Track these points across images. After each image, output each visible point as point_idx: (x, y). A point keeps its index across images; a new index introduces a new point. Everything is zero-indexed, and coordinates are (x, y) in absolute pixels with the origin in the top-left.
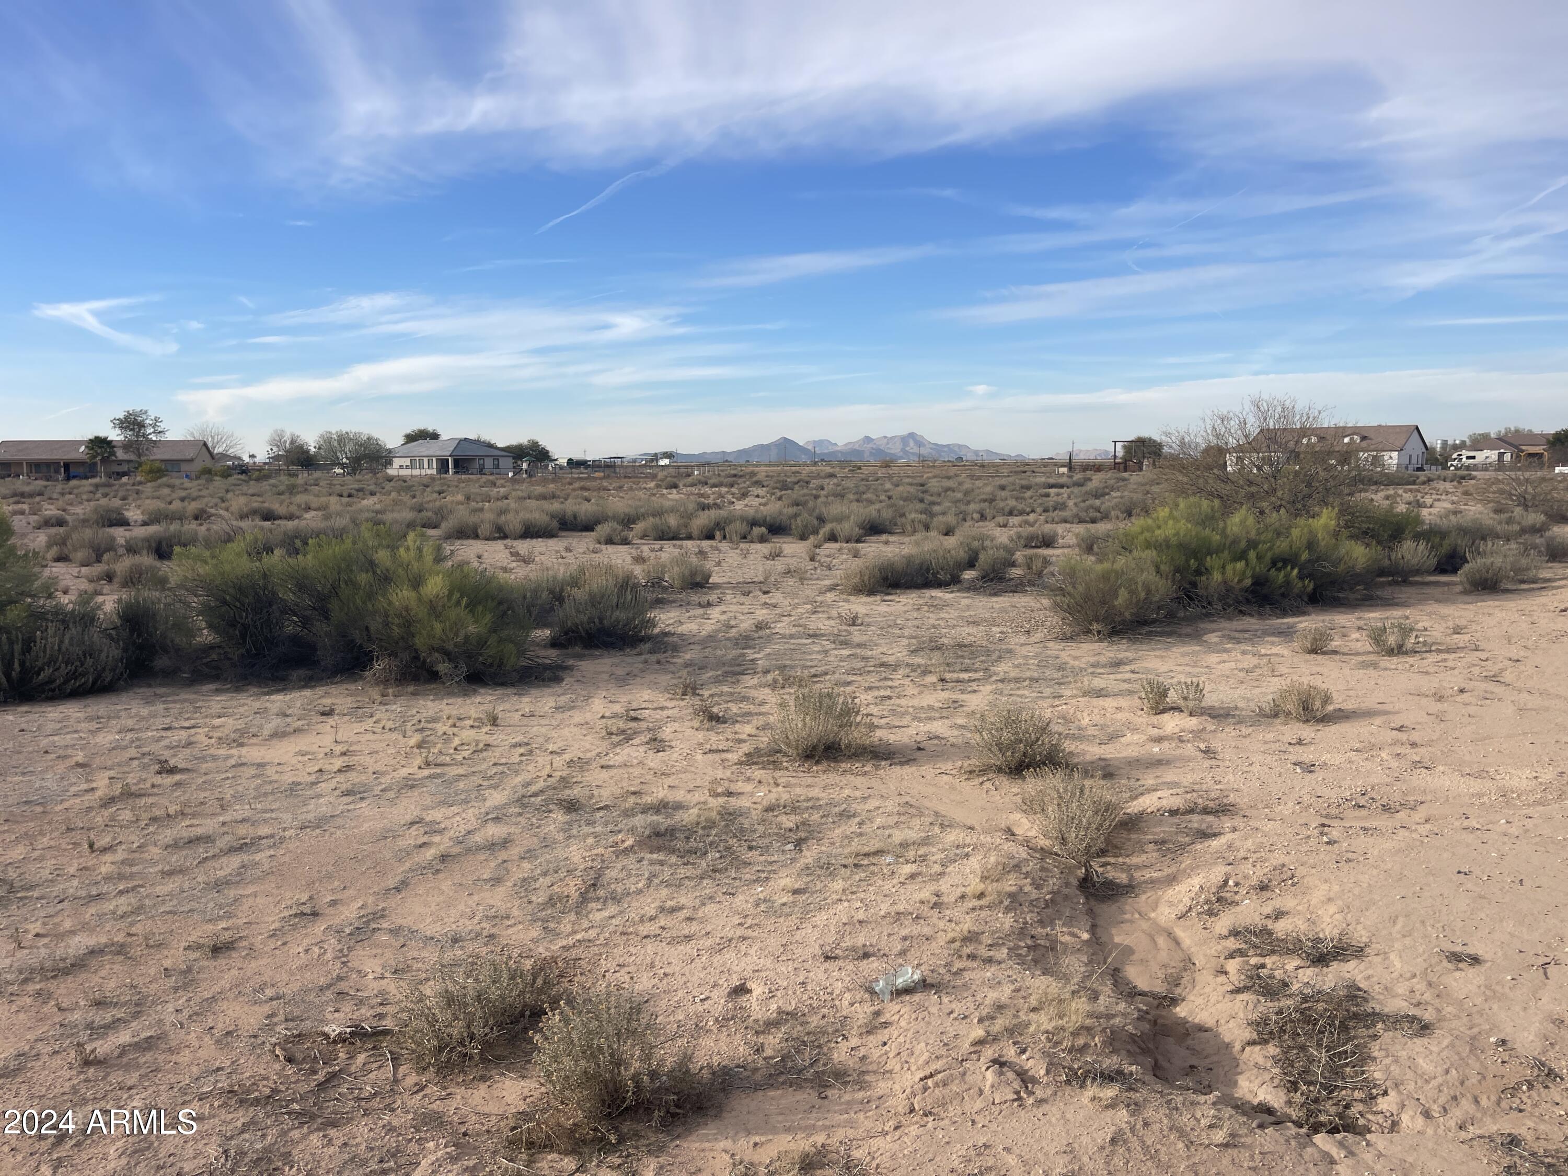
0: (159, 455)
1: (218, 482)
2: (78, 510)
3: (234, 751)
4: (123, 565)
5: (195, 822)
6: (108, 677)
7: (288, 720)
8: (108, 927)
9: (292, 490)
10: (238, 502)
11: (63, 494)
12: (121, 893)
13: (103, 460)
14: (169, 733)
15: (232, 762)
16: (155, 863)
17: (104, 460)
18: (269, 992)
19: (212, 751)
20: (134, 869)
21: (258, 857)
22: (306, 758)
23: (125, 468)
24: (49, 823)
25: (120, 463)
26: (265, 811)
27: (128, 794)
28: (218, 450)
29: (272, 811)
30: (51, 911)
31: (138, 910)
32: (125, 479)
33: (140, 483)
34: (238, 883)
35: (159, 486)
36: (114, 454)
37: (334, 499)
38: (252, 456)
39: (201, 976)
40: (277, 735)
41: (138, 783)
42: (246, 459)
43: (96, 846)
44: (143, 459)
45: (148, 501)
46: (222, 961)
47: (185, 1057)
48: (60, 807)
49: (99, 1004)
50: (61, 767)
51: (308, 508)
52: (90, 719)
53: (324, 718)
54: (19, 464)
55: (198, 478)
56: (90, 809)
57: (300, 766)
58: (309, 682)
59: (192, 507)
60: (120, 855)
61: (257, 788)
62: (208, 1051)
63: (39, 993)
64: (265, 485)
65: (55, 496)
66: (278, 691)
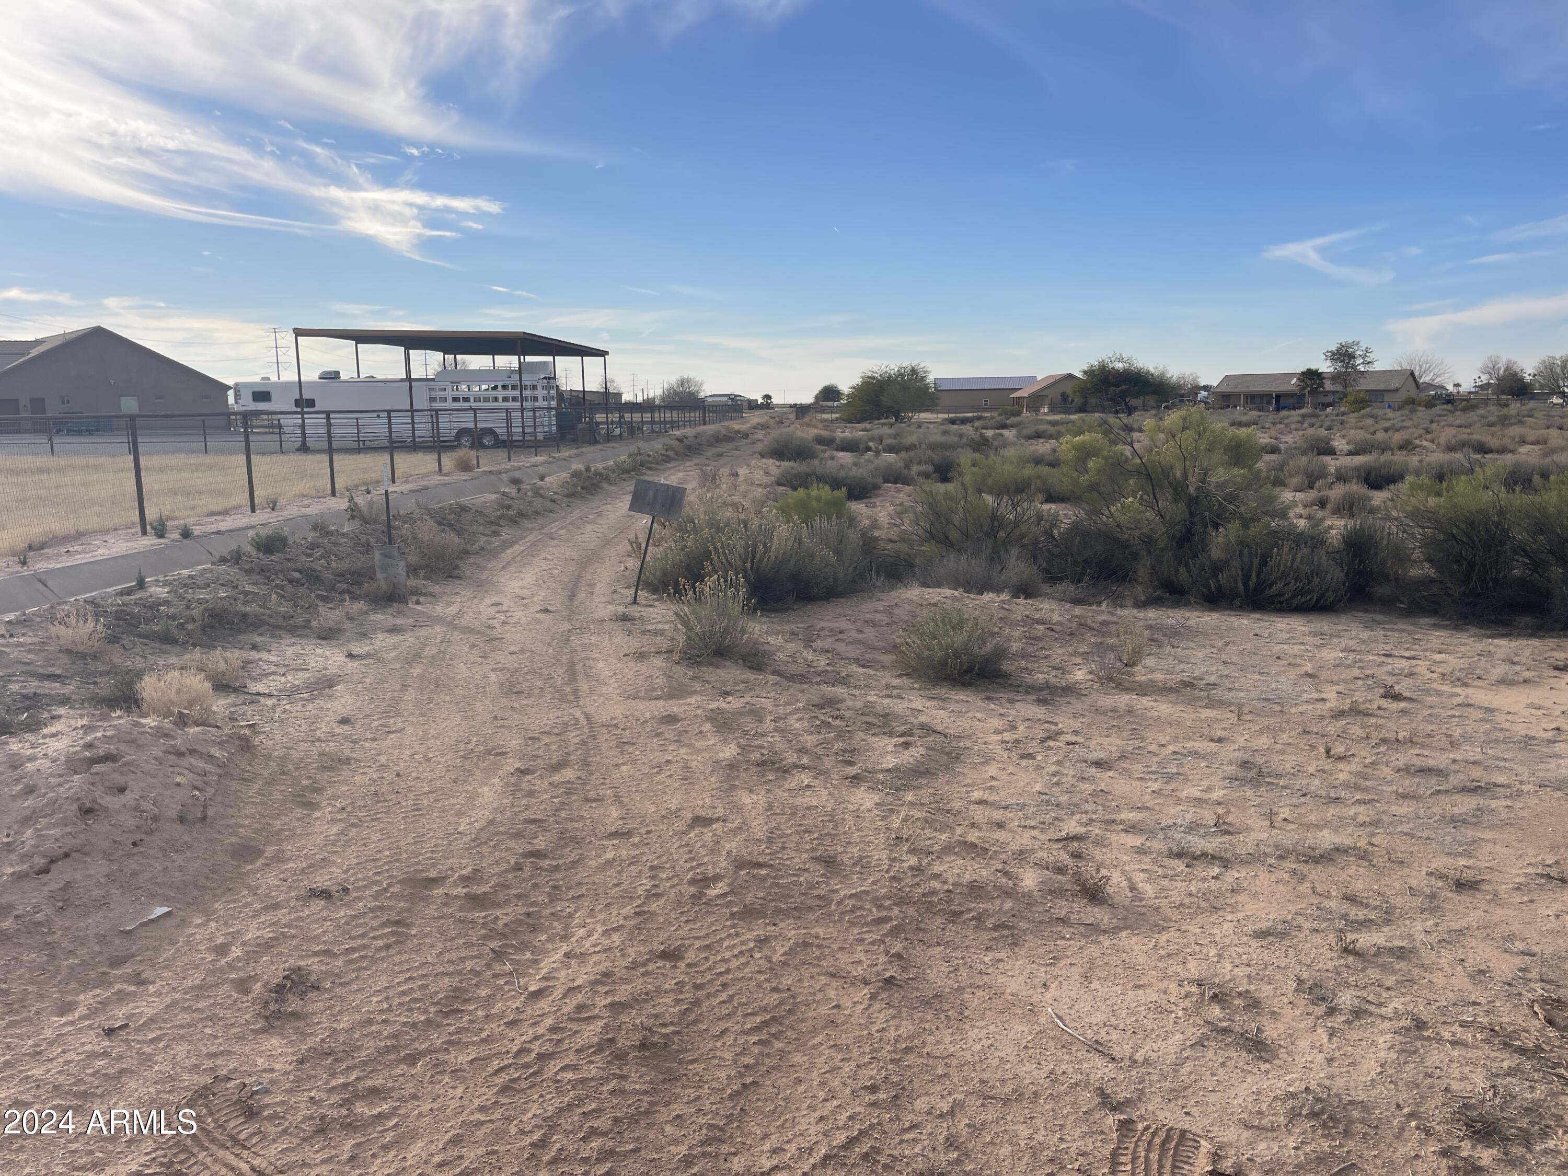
0: (1364, 385)
1: (1422, 412)
2: (1289, 439)
3: (1458, 690)
4: (1337, 492)
5: (1426, 753)
6: (1331, 596)
7: (1517, 668)
8: (1350, 831)
9: (1504, 421)
10: (1447, 434)
11: (1274, 424)
12: (1359, 802)
13: (1310, 392)
14: (1389, 660)
15: (1459, 700)
16: (1390, 783)
17: (1313, 392)
18: (1520, 946)
19: (1435, 685)
20: (1369, 783)
21: (1494, 804)
22: (1540, 712)
23: (1330, 399)
24: (1288, 722)
25: (1326, 394)
26: (1498, 759)
27: (1355, 711)
28: (1425, 379)
29: (1505, 760)
30: (1295, 801)
31: (1375, 823)
32: (1329, 410)
33: (1344, 414)
34: (1475, 824)
35: (1363, 417)
36: (1321, 385)
37: (1554, 432)
38: (1457, 385)
39: (1446, 906)
40: (1504, 682)
41: (1364, 702)
42: (1450, 388)
43: (1332, 752)
44: (1349, 389)
45: (1352, 431)
46: (1465, 898)
47: (1439, 979)
48: (1293, 710)
49: (1351, 899)
50: (1293, 674)
51: (1523, 442)
52: (1315, 634)
53: (1557, 673)
54: (1237, 396)
55: (1400, 408)
56: (1322, 717)
57: (1533, 719)
58: (1537, 631)
59: (1398, 437)
60: (1355, 766)
61: (1487, 733)
62: (1461, 981)
63: (1294, 872)
64: (1472, 416)
65: (1267, 425)
66: (1503, 636)
